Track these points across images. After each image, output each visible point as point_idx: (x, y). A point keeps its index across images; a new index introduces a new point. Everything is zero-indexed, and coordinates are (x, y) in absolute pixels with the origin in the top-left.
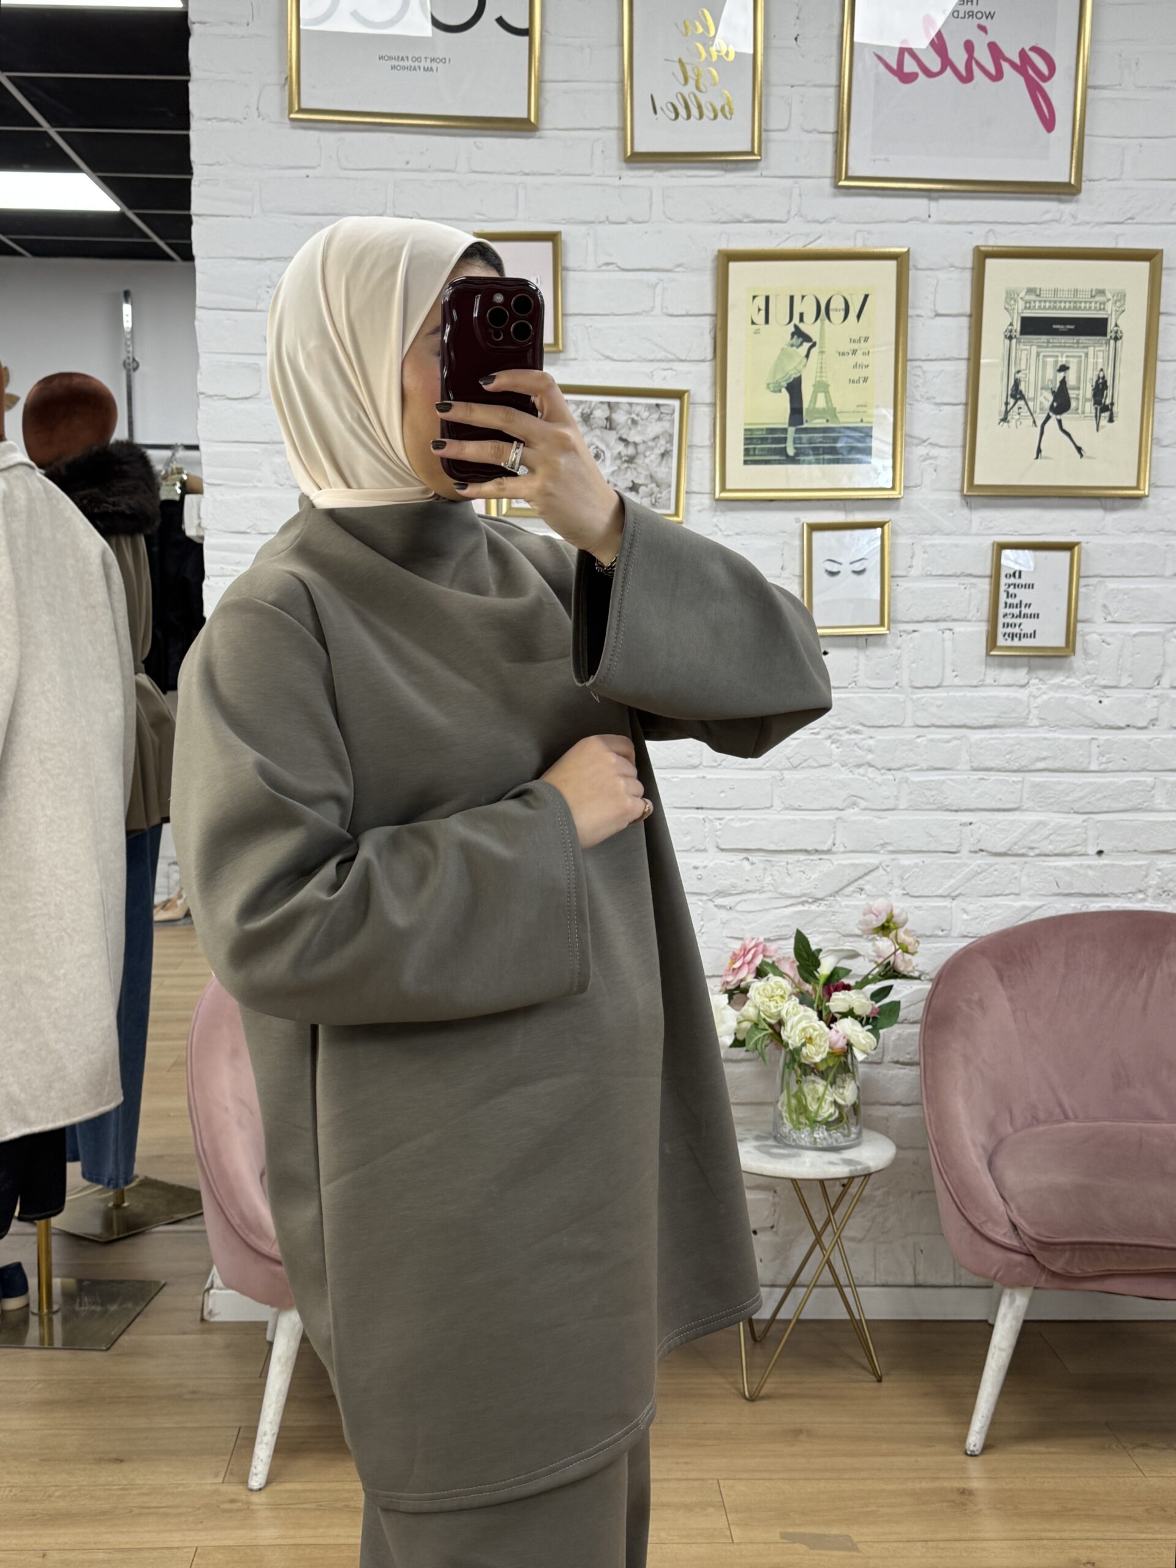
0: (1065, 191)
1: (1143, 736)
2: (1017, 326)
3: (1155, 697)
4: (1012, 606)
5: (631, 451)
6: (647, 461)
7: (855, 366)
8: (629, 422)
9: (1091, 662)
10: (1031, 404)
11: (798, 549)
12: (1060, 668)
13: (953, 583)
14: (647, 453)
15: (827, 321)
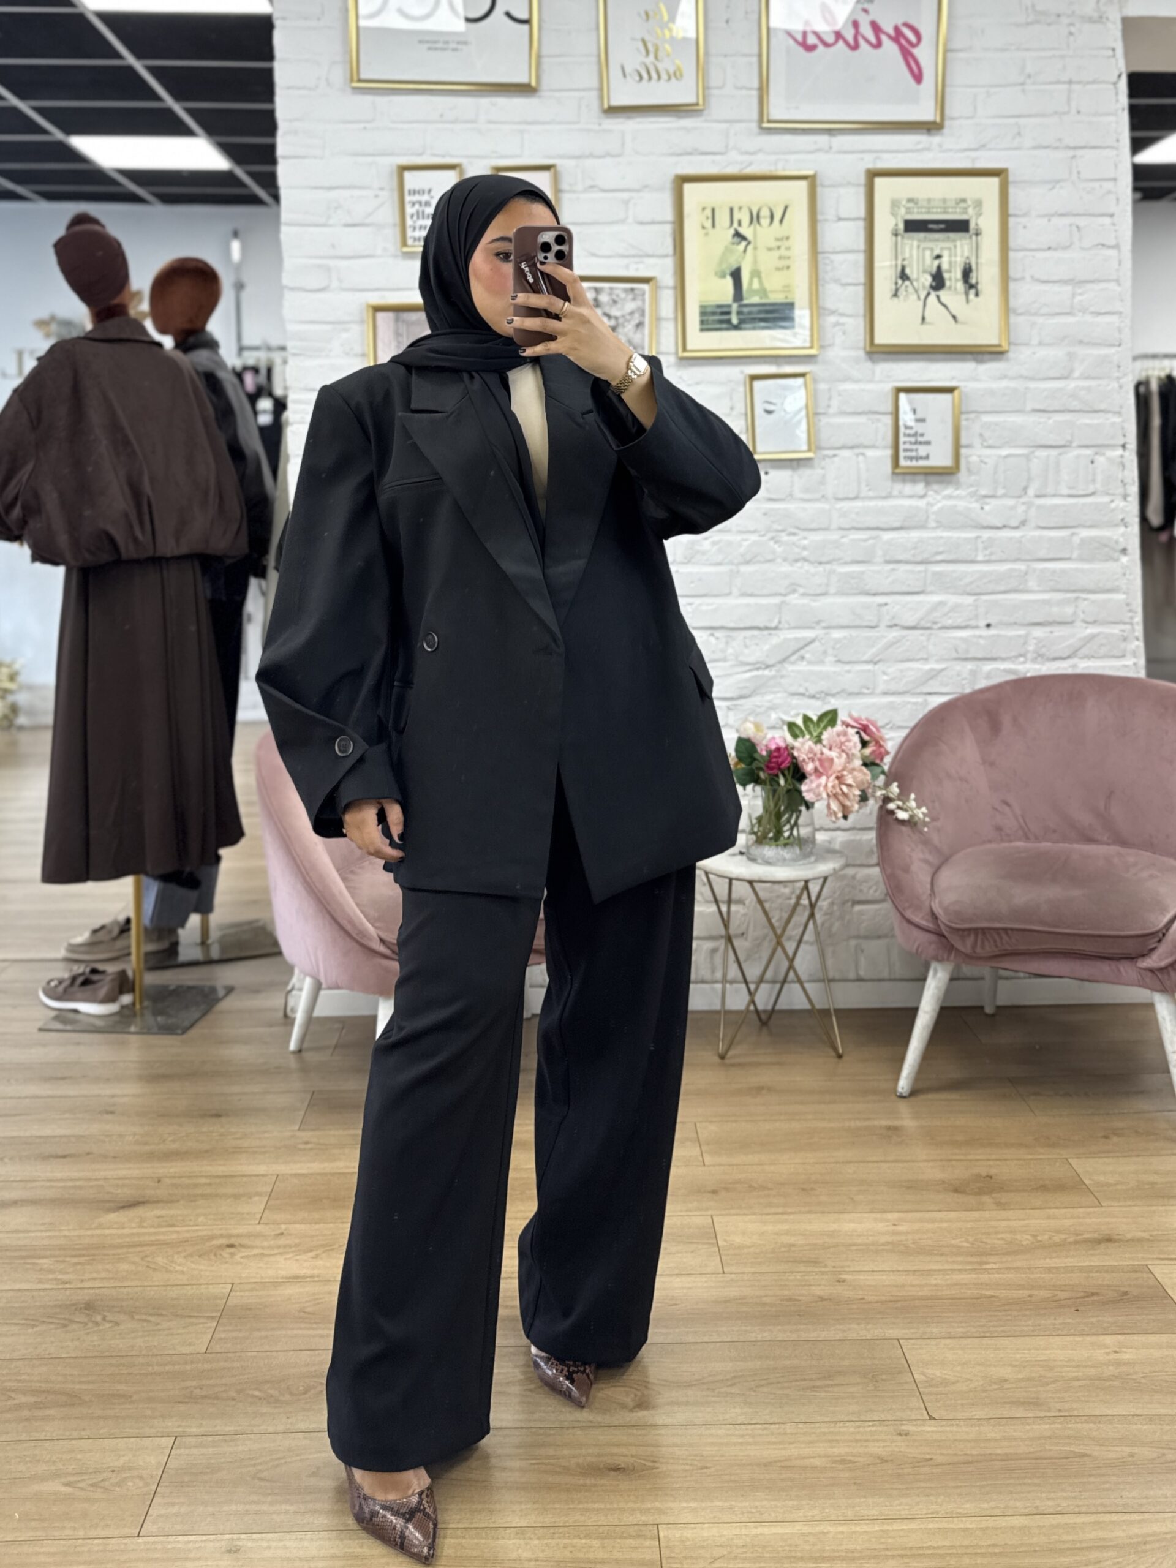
0: (931, 127)
1: (1017, 534)
2: (901, 226)
3: (1024, 503)
4: (909, 435)
5: (613, 323)
6: (626, 330)
7: (780, 258)
8: (611, 302)
9: (973, 478)
10: (915, 284)
11: (742, 395)
12: (949, 483)
13: (862, 419)
14: (626, 324)
15: (758, 227)
